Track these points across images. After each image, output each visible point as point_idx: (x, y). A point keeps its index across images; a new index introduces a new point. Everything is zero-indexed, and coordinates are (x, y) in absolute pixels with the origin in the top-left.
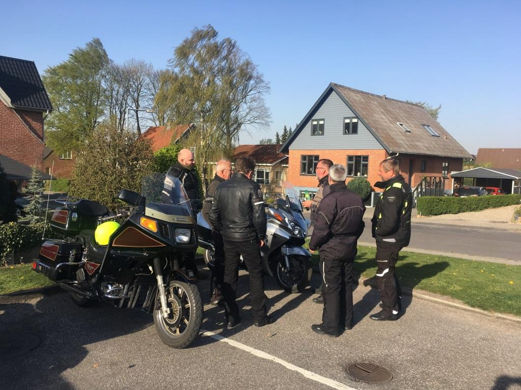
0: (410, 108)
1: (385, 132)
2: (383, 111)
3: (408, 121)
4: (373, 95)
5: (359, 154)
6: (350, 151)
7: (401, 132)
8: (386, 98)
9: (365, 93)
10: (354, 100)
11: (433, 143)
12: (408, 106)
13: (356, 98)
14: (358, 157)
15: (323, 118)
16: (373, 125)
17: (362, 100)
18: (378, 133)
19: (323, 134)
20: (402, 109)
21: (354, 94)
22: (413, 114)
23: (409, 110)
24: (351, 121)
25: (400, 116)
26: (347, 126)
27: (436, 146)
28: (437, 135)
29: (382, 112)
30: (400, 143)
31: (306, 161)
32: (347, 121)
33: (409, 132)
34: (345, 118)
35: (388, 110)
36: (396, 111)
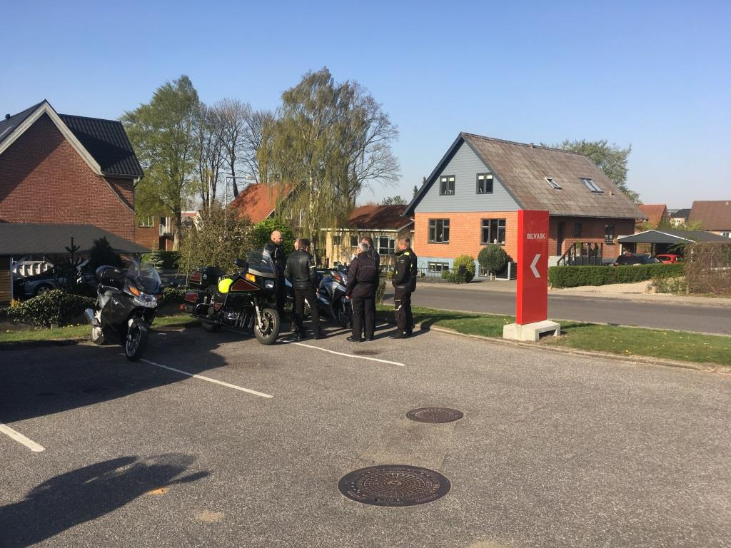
0: (567, 157)
1: (525, 190)
2: (527, 163)
3: (560, 175)
4: (516, 144)
5: (495, 216)
6: (485, 214)
7: (547, 189)
8: (534, 147)
9: (507, 142)
10: (489, 151)
11: (592, 200)
12: (565, 155)
13: (492, 149)
14: (494, 221)
15: (453, 174)
16: (510, 182)
17: (501, 151)
18: (516, 191)
19: (453, 194)
20: (555, 160)
21: (489, 145)
22: (570, 164)
23: (566, 160)
24: (485, 177)
25: (552, 169)
26: (480, 183)
27: (596, 205)
28: (599, 190)
29: (526, 166)
30: (544, 203)
31: (435, 227)
32: (481, 178)
33: (560, 189)
34: (479, 175)
35: (534, 162)
36: (546, 163)
